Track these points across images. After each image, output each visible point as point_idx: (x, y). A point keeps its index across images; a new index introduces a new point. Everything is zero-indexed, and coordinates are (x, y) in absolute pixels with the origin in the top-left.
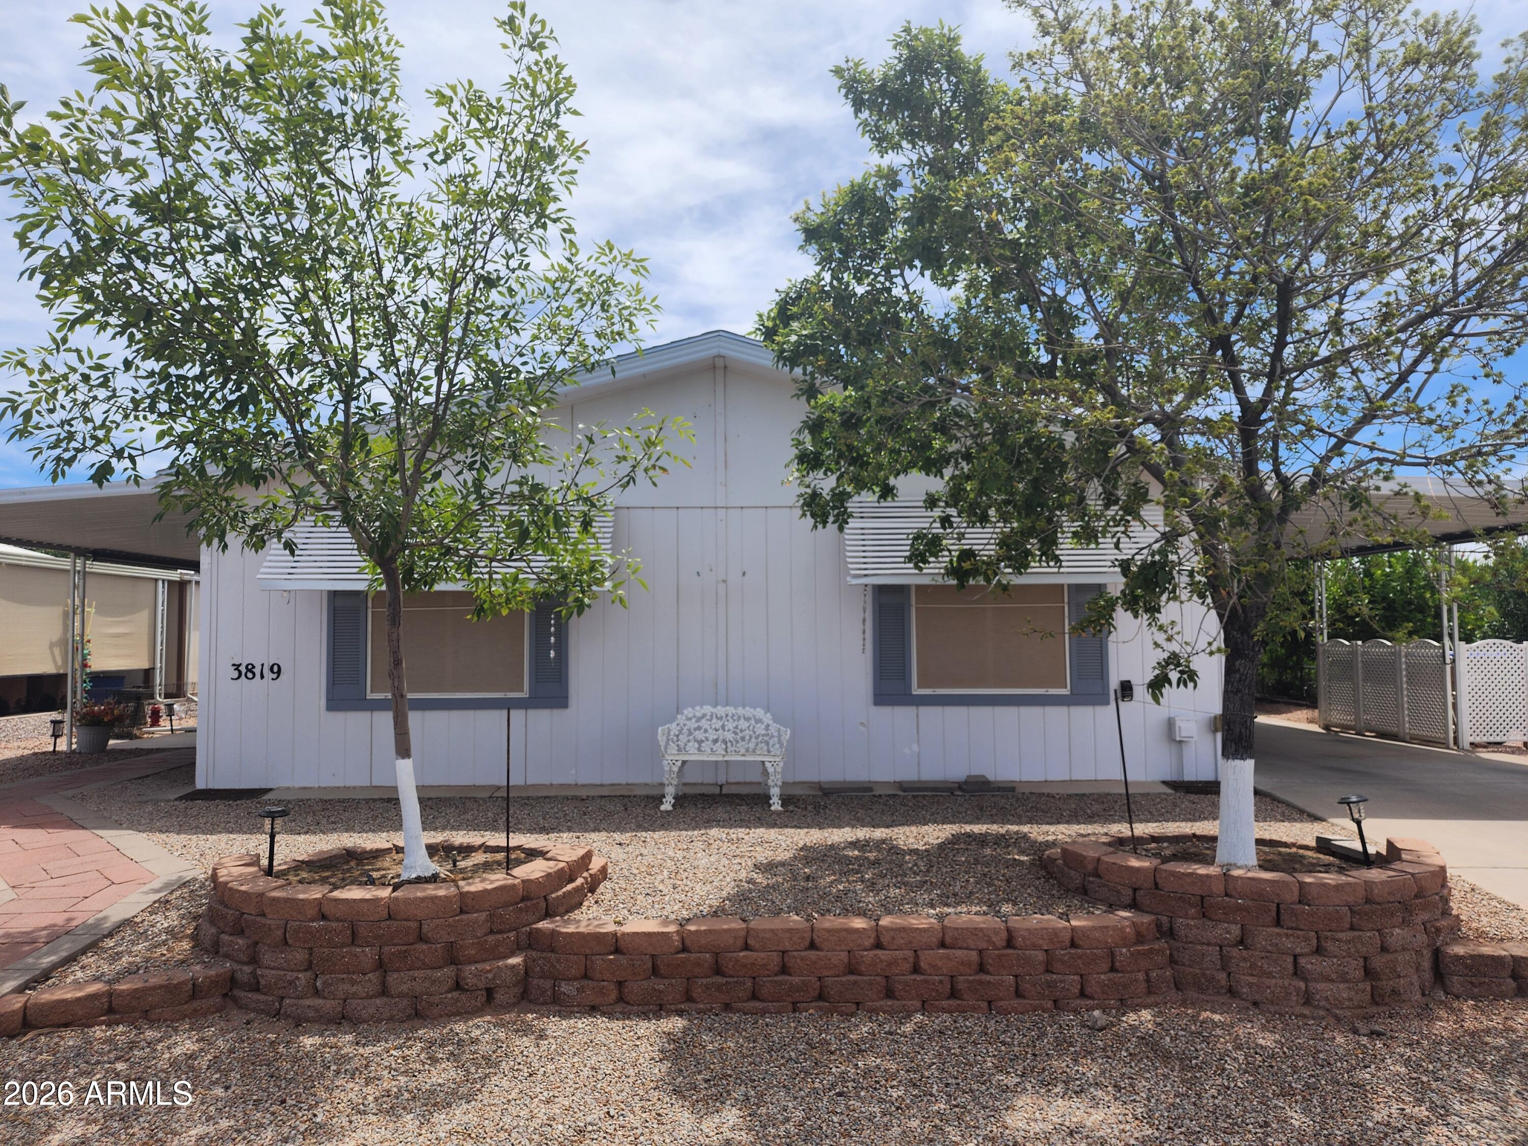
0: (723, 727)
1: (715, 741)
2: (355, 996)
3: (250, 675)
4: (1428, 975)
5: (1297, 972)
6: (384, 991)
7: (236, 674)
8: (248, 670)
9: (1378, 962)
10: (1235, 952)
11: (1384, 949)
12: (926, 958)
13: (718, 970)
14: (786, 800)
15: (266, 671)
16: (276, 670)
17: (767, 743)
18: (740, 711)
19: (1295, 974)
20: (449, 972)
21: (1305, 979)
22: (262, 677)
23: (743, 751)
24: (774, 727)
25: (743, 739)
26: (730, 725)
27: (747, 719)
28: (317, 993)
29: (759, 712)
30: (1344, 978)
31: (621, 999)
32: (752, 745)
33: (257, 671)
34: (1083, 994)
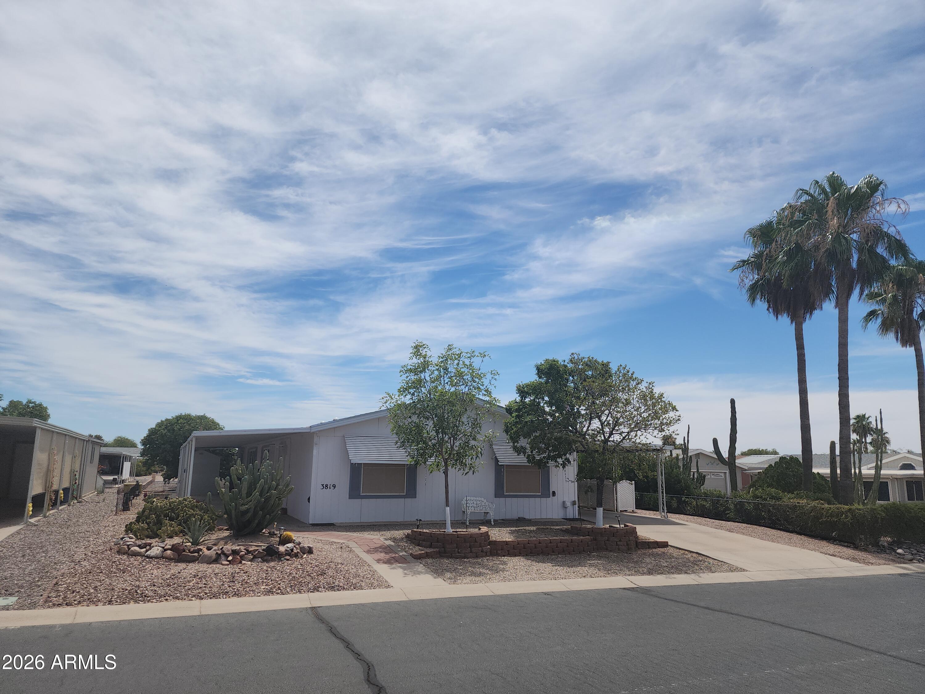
0: (473, 503)
1: (472, 507)
2: (467, 553)
3: (326, 488)
4: (635, 546)
5: (617, 545)
6: (471, 552)
7: (322, 487)
8: (326, 486)
9: (629, 542)
10: (607, 542)
11: (629, 541)
12: (559, 544)
13: (524, 548)
14: (494, 521)
15: (331, 486)
16: (334, 486)
17: (485, 507)
18: (477, 499)
19: (616, 545)
20: (480, 548)
21: (618, 546)
22: (330, 488)
23: (479, 510)
24: (487, 504)
25: (479, 506)
26: (475, 503)
27: (479, 501)
28: (458, 553)
29: (483, 499)
30: (624, 545)
31: (508, 554)
32: (481, 508)
33: (329, 486)
34: (584, 551)
